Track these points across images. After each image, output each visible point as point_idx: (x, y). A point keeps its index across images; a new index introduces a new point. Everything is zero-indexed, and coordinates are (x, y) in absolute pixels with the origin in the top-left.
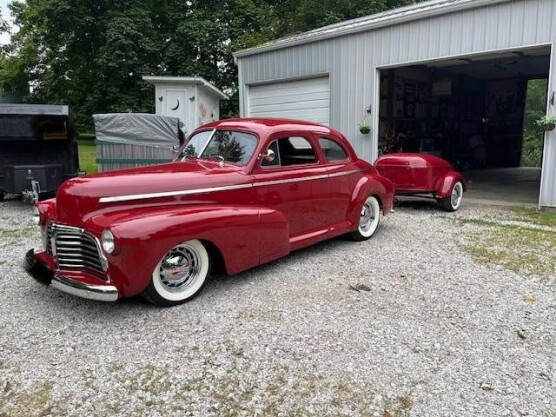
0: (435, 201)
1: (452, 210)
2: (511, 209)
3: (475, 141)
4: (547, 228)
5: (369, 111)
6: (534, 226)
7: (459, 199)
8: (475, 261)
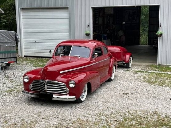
0: (123, 64)
1: (129, 68)
2: (148, 66)
3: (121, 33)
4: (163, 72)
5: (89, 26)
6: (159, 72)
7: (131, 63)
8: (150, 84)
